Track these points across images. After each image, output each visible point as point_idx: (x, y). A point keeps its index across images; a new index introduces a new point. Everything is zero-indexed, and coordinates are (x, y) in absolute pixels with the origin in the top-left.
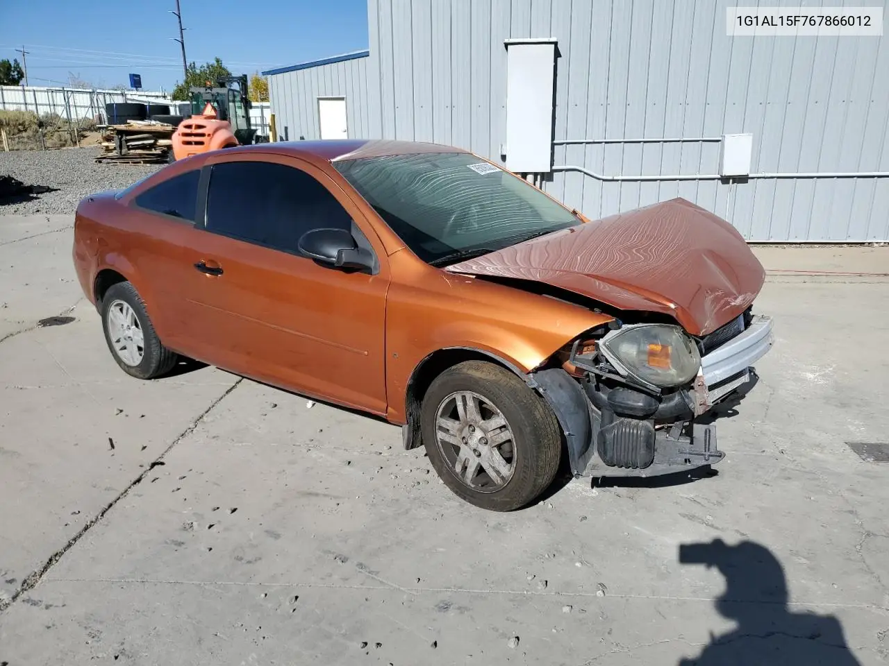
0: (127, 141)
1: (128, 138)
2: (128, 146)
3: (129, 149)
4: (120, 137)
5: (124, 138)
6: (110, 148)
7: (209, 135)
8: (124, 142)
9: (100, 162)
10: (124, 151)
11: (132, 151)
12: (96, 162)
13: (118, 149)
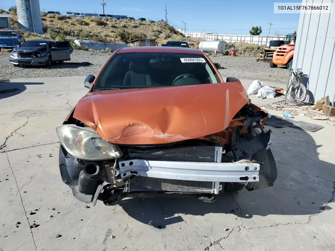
0: (268, 54)
1: (268, 53)
2: (267, 56)
3: (267, 57)
4: (266, 52)
5: (267, 53)
6: (262, 56)
7: (287, 52)
8: (266, 54)
9: (258, 61)
10: (266, 57)
11: (268, 58)
12: (257, 61)
13: (264, 57)
